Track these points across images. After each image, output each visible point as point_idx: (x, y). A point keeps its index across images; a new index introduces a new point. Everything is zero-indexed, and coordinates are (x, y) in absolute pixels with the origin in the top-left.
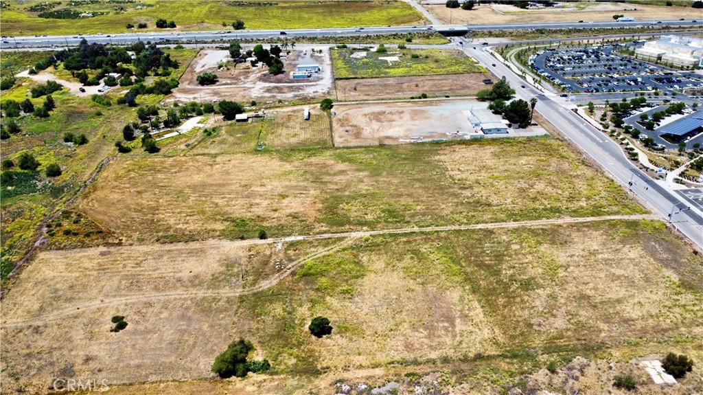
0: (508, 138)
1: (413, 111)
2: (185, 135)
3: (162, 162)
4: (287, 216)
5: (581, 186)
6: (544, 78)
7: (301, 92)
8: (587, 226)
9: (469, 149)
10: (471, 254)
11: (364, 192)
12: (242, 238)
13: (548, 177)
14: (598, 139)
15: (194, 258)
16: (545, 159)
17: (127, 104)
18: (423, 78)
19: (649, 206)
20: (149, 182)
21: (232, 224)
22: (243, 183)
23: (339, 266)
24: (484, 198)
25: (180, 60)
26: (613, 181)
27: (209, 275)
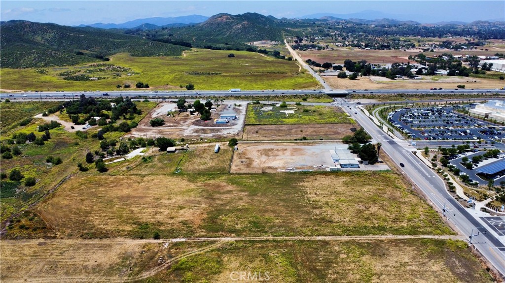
0: (358, 171)
1: (294, 149)
2: (128, 161)
3: (106, 179)
4: (179, 223)
5: (406, 211)
6: (397, 129)
7: (219, 133)
8: (404, 243)
9: (327, 179)
10: (307, 260)
11: (240, 207)
12: (142, 238)
13: (382, 202)
14: (427, 175)
15: (102, 251)
16: (382, 188)
17: (98, 138)
18: (307, 126)
19: (457, 229)
20: (92, 192)
21: (138, 227)
22: (156, 197)
23: (204, 264)
24: (329, 216)
25: (143, 109)
26: (432, 207)
27: (108, 265)
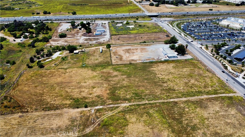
0: (178, 60)
1: (141, 48)
2: (54, 60)
3: (45, 72)
4: (96, 97)
5: (208, 80)
6: (188, 34)
7: (98, 41)
8: (213, 99)
9: (164, 65)
10: (170, 113)
11: (125, 85)
12: (78, 108)
13: (195, 77)
14: (211, 60)
15: (58, 118)
16: (193, 69)
17: (31, 46)
18: (143, 34)
19: (235, 90)
20: (40, 81)
21: (73, 101)
22: (77, 82)
23: (118, 121)
24: (172, 87)
25: (52, 27)
26: (219, 78)
27: (64, 126)
